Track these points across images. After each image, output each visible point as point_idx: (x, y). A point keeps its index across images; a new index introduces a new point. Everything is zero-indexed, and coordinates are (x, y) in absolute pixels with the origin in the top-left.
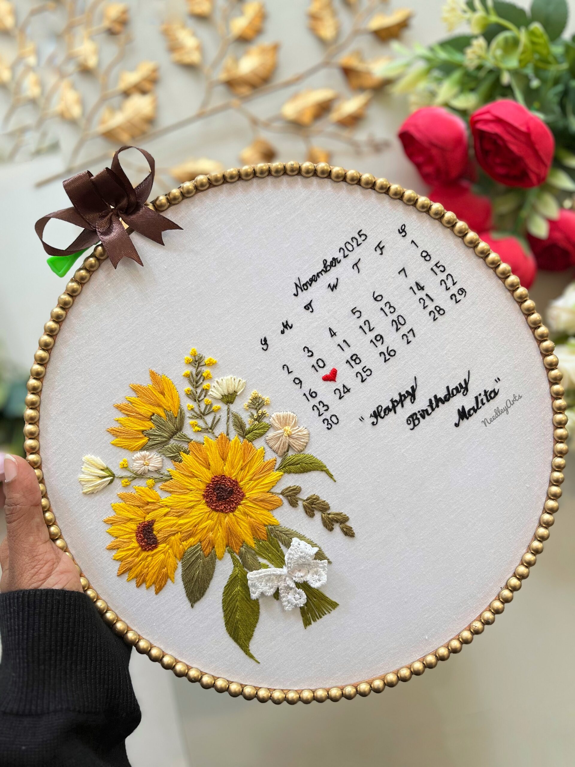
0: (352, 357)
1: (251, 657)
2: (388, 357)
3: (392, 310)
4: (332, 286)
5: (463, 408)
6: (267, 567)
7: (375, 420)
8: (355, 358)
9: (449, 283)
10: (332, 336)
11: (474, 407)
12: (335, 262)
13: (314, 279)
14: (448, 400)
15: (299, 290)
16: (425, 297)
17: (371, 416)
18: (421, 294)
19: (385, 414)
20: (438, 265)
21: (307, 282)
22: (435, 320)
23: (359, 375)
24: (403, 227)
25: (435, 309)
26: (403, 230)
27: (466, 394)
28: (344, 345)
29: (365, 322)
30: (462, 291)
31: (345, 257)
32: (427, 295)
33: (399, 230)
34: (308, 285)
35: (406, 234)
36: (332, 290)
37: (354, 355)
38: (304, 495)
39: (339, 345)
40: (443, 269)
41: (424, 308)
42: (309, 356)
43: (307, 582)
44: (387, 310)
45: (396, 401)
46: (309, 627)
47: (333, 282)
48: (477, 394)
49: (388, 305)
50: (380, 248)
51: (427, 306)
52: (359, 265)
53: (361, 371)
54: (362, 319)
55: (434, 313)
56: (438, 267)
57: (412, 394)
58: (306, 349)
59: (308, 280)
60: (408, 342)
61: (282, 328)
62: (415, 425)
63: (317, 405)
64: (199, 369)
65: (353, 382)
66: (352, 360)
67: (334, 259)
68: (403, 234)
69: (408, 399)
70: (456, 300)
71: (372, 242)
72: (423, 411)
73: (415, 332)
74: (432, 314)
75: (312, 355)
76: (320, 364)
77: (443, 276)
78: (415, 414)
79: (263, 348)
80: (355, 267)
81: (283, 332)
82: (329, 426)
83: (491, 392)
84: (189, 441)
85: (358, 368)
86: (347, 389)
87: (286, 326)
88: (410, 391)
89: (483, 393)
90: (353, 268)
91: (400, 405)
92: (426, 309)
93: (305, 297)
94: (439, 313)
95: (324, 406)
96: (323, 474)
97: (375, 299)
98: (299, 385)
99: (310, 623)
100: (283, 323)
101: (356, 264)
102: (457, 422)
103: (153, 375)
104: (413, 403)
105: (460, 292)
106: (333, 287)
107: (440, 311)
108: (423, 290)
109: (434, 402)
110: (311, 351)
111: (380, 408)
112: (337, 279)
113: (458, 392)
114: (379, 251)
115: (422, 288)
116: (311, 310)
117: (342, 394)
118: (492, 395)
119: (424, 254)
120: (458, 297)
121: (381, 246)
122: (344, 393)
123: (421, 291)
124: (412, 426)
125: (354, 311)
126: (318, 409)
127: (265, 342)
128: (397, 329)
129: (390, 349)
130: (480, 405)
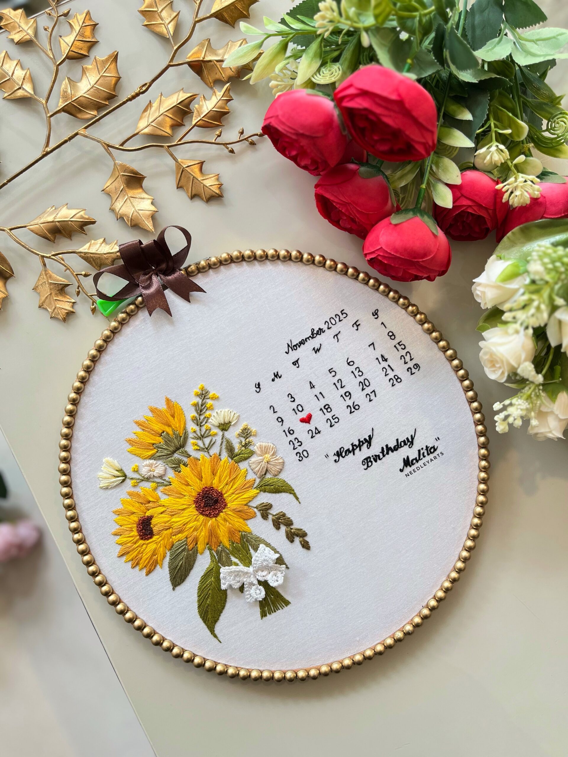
0: (325, 406)
1: (215, 636)
2: (353, 410)
3: (360, 374)
4: (316, 349)
5: (408, 457)
6: (237, 565)
7: (337, 458)
8: (327, 407)
9: (408, 358)
10: (311, 388)
11: (416, 458)
12: (320, 331)
13: (302, 342)
14: (397, 450)
15: (290, 349)
16: (387, 367)
17: (335, 454)
18: (384, 364)
19: (346, 455)
20: (400, 344)
21: (297, 344)
22: (393, 386)
23: (329, 421)
24: (376, 311)
25: (394, 377)
26: (376, 314)
27: (411, 447)
28: (320, 396)
29: (338, 380)
30: (417, 366)
31: (328, 328)
32: (389, 366)
33: (373, 313)
34: (298, 346)
35: (378, 317)
36: (316, 352)
37: (327, 405)
38: (274, 511)
39: (316, 396)
40: (403, 347)
41: (386, 375)
42: (291, 401)
43: (267, 581)
44: (356, 373)
45: (355, 445)
46: (264, 618)
47: (317, 346)
48: (420, 448)
49: (358, 370)
50: (357, 325)
51: (388, 374)
52: (339, 336)
53: (331, 419)
54: (337, 378)
55: (393, 380)
56: (400, 345)
57: (369, 441)
58: (290, 396)
59: (298, 342)
60: (370, 401)
61: (273, 377)
62: (368, 466)
63: (293, 441)
64: (205, 400)
65: (323, 426)
66: (325, 408)
67: (320, 329)
68: (376, 316)
69: (365, 445)
70: (411, 372)
71: (351, 320)
72: (376, 456)
73: (376, 393)
74: (391, 381)
75: (294, 401)
76: (299, 409)
77: (403, 353)
78: (369, 457)
79: (256, 391)
80: (336, 337)
81: (273, 380)
82: (301, 459)
83: (431, 448)
84: (189, 456)
85: (329, 416)
86: (318, 430)
87: (276, 375)
88: (368, 438)
89: (425, 448)
90: (334, 337)
91: (358, 449)
92: (387, 376)
93: (294, 355)
94: (397, 381)
95: (298, 442)
96: (291, 496)
97: (348, 364)
98: (281, 423)
99: (266, 615)
100: (274, 374)
101: (337, 335)
102: (402, 469)
103: (168, 401)
104: (368, 448)
105: (415, 367)
106: (317, 351)
107: (398, 379)
108: (386, 361)
109: (385, 450)
110: (293, 398)
111: (342, 449)
112: (321, 345)
113: (405, 444)
114: (355, 327)
115: (386, 360)
116: (297, 365)
117: (314, 435)
118: (432, 450)
119: (390, 334)
120: (414, 370)
121: (358, 324)
122: (316, 434)
123: (385, 362)
124: (366, 466)
125: (331, 371)
126: (293, 444)
127: (258, 386)
128: (363, 389)
129: (355, 404)
130: (422, 457)
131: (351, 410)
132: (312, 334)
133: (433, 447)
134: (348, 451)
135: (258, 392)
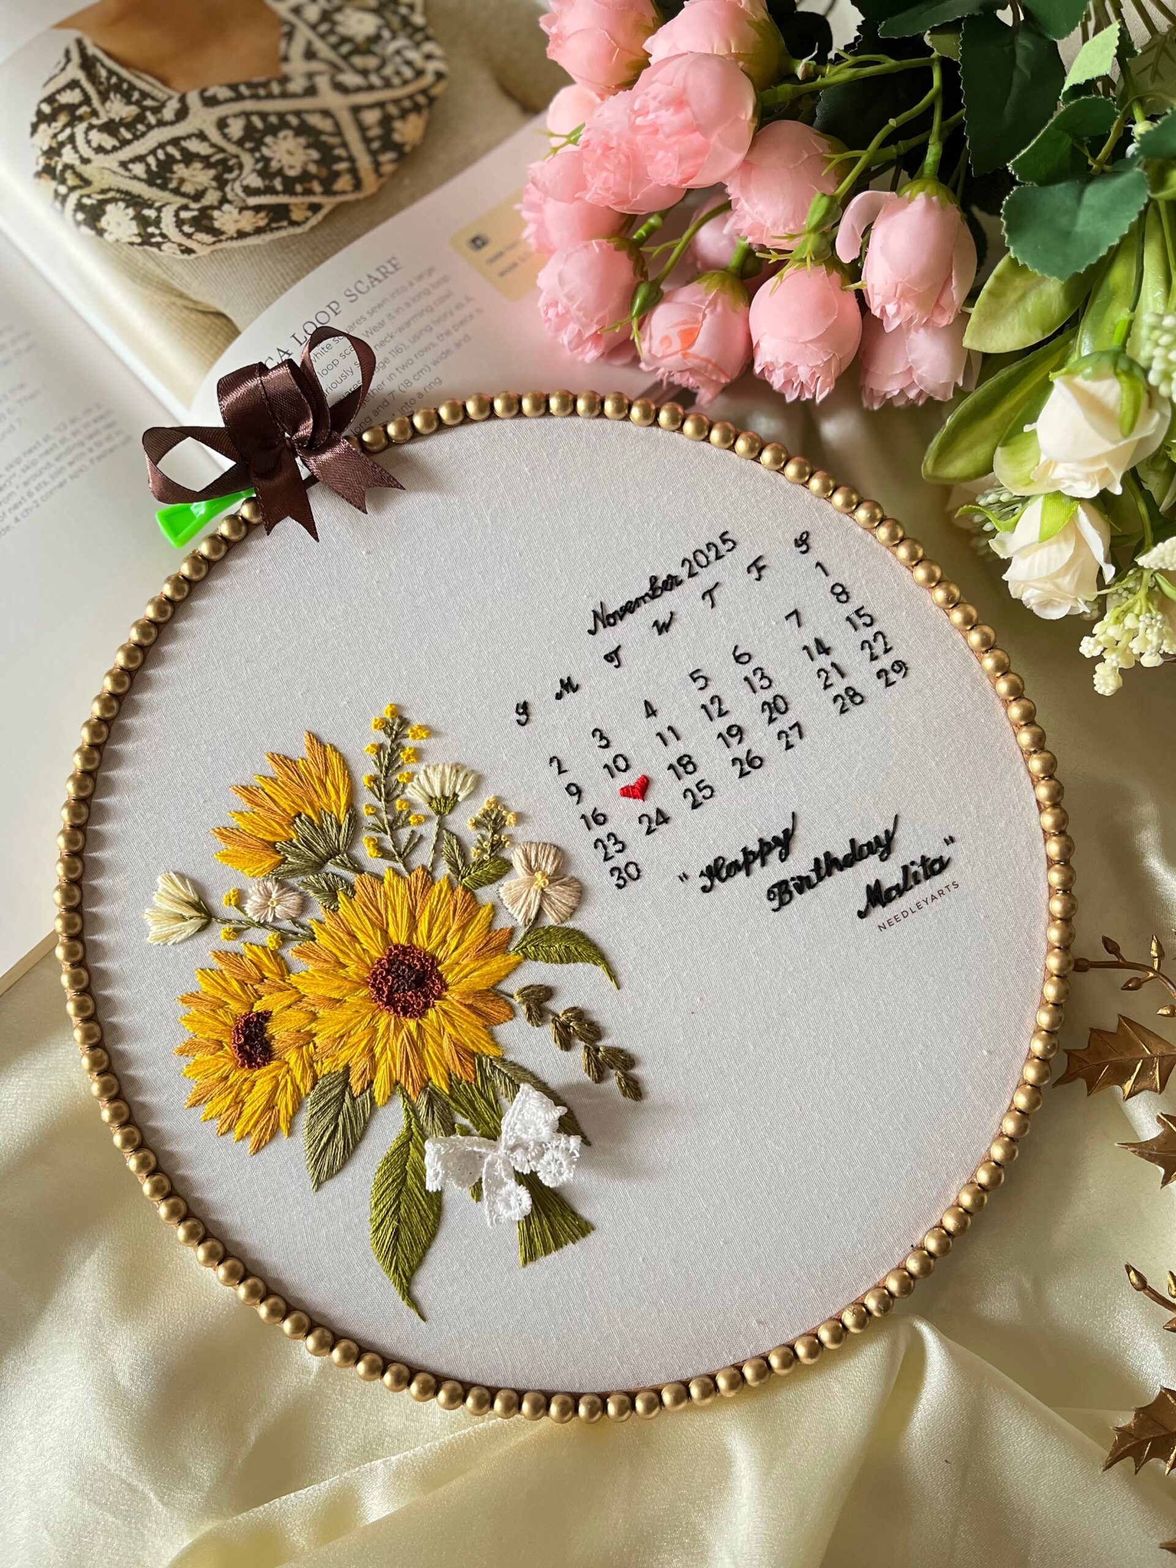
0: (680, 760)
1: (413, 1303)
2: (747, 768)
3: (766, 683)
4: (661, 623)
5: (877, 882)
6: (466, 1132)
7: (709, 883)
8: (684, 764)
9: (879, 648)
10: (648, 716)
11: (898, 885)
12: (672, 582)
13: (630, 608)
14: (851, 865)
15: (600, 624)
16: (829, 668)
17: (702, 874)
18: (823, 661)
19: (729, 875)
20: (862, 613)
21: (616, 612)
22: (842, 711)
23: (689, 794)
24: (805, 536)
25: (847, 692)
26: (805, 542)
27: (886, 858)
28: (669, 735)
29: (713, 698)
30: (900, 666)
31: (691, 575)
32: (833, 665)
33: (796, 540)
34: (618, 617)
35: (808, 548)
36: (660, 632)
37: (685, 756)
38: (559, 1006)
39: (659, 734)
40: (868, 622)
41: (826, 687)
42: (600, 747)
43: (536, 1173)
44: (756, 680)
45: (752, 853)
46: (531, 1265)
47: (664, 618)
48: (907, 862)
49: (759, 673)
50: (757, 567)
51: (831, 685)
52: (715, 594)
53: (696, 790)
54: (710, 692)
55: (843, 699)
56: (861, 617)
58: (598, 734)
59: (617, 608)
60: (789, 746)
61: (558, 689)
62: (782, 904)
63: (605, 839)
64: (399, 739)
65: (675, 806)
66: (681, 765)
67: (669, 576)
68: (804, 548)
69: (776, 852)
70: (887, 680)
71: (744, 556)
72: (800, 878)
73: (803, 730)
74: (840, 701)
75: (607, 746)
76: (620, 764)
77: (868, 634)
78: (785, 882)
79: (518, 721)
80: (708, 598)
81: (559, 696)
82: (621, 882)
83: (935, 861)
84: (359, 870)
86: (663, 816)
87: (568, 686)
88: (781, 836)
89: (919, 861)
90: (703, 597)
92: (829, 690)
93: (609, 638)
94: (852, 701)
95: (616, 842)
96: (598, 971)
97: (737, 659)
98: (576, 798)
99: (534, 1258)
100: (562, 681)
101: (710, 592)
102: (863, 910)
104: (783, 860)
105: (896, 667)
106: (662, 628)
107: (853, 694)
108: (828, 654)
109: (823, 865)
110: (606, 738)
111: (721, 861)
112: (672, 613)
113: (872, 852)
114: (755, 574)
115: (827, 651)
117: (654, 826)
118: (937, 866)
119: (839, 590)
120: (893, 676)
121: (761, 564)
122: (658, 824)
123: (823, 656)
124: (776, 904)
125: (695, 676)
126: (605, 847)
127: (524, 708)
128: (771, 720)
129: (752, 756)
130: (911, 882)
131: (742, 769)
132: (651, 588)
133: (940, 860)
134: (735, 867)
135: (523, 725)
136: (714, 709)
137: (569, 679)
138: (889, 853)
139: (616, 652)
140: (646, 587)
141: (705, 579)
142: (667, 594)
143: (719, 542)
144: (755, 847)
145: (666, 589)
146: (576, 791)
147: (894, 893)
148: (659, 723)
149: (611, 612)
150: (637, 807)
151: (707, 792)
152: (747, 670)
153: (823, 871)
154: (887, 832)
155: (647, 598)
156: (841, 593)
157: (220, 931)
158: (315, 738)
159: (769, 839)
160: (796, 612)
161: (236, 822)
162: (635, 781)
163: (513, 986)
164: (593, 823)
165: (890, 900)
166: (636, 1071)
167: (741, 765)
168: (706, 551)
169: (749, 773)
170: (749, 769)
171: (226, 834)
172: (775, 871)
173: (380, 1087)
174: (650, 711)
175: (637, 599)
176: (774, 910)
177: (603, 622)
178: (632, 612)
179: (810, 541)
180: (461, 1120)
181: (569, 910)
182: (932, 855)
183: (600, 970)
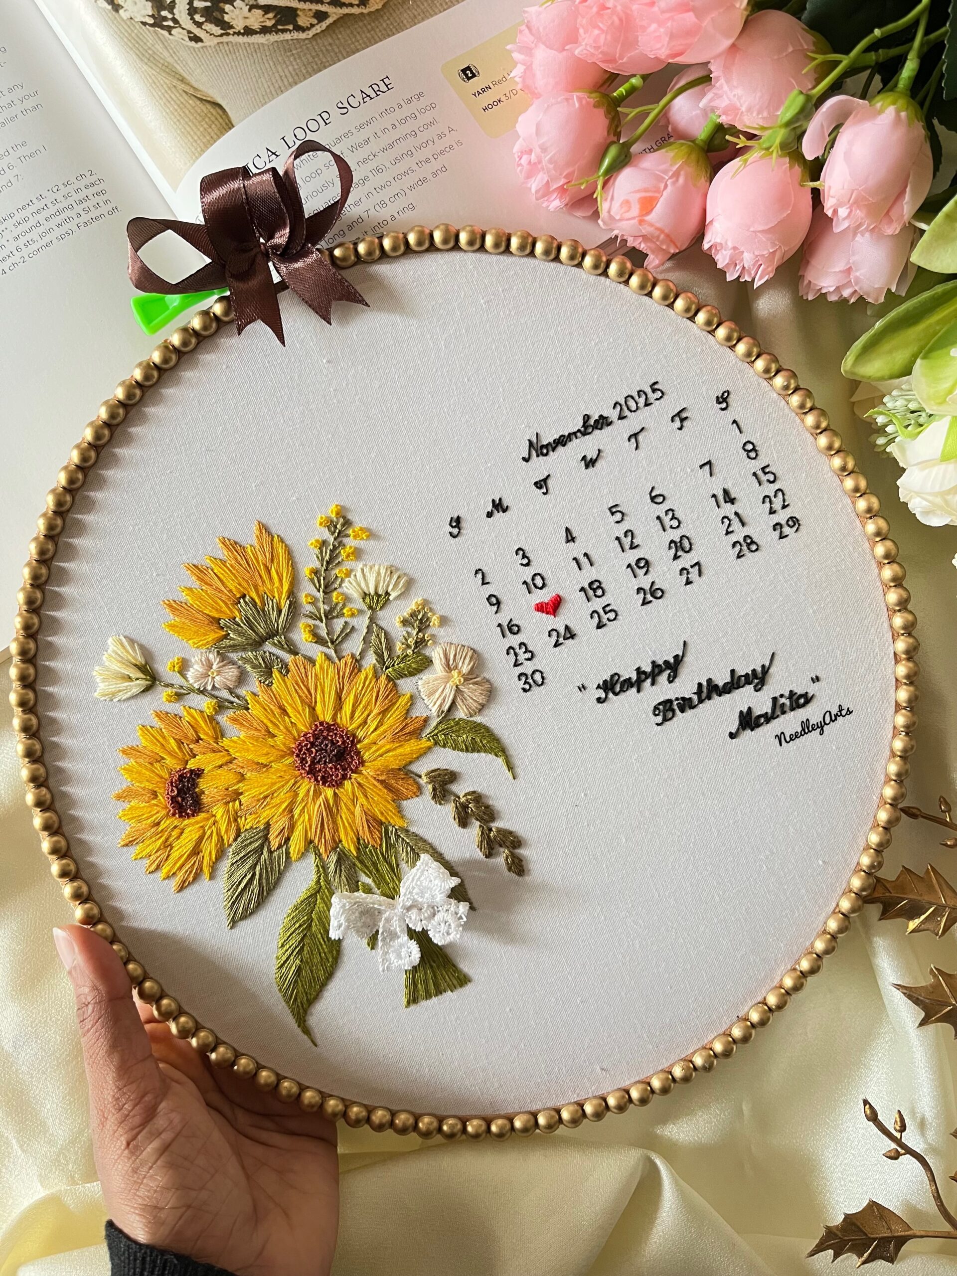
0: (591, 584)
1: (307, 1031)
2: (649, 598)
3: (675, 523)
4: (589, 458)
5: (749, 710)
6: (368, 890)
7: (603, 696)
8: (595, 588)
9: (778, 503)
10: (568, 541)
11: (767, 713)
12: (603, 422)
13: (562, 441)
14: (729, 692)
15: (534, 453)
16: (732, 517)
17: (599, 687)
18: (728, 509)
19: (622, 690)
20: (767, 470)
21: (549, 444)
22: (739, 557)
23: (596, 615)
24: (726, 395)
25: (745, 540)
26: (725, 400)
27: (760, 689)
28: (584, 561)
29: (626, 532)
30: (794, 522)
31: (621, 418)
32: (736, 514)
33: (717, 397)
34: (550, 448)
35: (727, 406)
36: (587, 466)
37: (596, 581)
38: (461, 789)
39: (575, 559)
40: (772, 479)
41: (728, 533)
42: (522, 564)
43: (427, 931)
45: (644, 672)
46: (413, 1007)
47: (591, 454)
48: (777, 695)
49: (670, 514)
51: (732, 532)
52: (640, 438)
53: (601, 611)
54: (625, 526)
55: (741, 545)
56: (765, 473)
57: (673, 667)
58: (521, 553)
59: (551, 441)
60: (688, 582)
61: (490, 508)
62: (665, 720)
63: (517, 647)
64: (340, 539)
65: (584, 625)
66: (591, 588)
67: (601, 416)
68: (724, 405)
69: (665, 675)
70: (781, 532)
71: (670, 406)
72: (683, 699)
73: (702, 569)
74: (738, 547)
75: (528, 565)
76: (537, 582)
77: (770, 489)
78: (670, 701)
79: (451, 534)
80: (633, 440)
81: (490, 515)
82: (527, 687)
83: (801, 696)
84: (294, 652)
85: (598, 604)
86: (570, 632)
87: (499, 506)
88: (672, 661)
89: (787, 694)
90: (629, 440)
91: (649, 681)
92: (729, 536)
93: (540, 466)
94: (749, 549)
95: (526, 651)
96: (498, 761)
97: (653, 499)
98: (495, 608)
99: (416, 1002)
100: (493, 501)
101: (635, 435)
102: (734, 731)
103: (261, 531)
104: (670, 682)
105: (791, 523)
106: (589, 463)
107: (750, 543)
108: (733, 503)
109: (705, 690)
110: (527, 557)
111: (616, 677)
112: (599, 451)
113: (748, 682)
114: (678, 423)
116: (544, 490)
117: (561, 640)
118: (802, 701)
119: (749, 447)
120: (786, 530)
121: (684, 415)
122: (565, 638)
123: (729, 505)
124: (659, 719)
125: (614, 510)
126: (516, 655)
127: (457, 522)
128: (676, 557)
129: (655, 587)
130: (778, 712)
131: (645, 598)
132: (583, 426)
133: (805, 695)
134: (628, 684)
135: (454, 537)
136: (627, 542)
137: (500, 499)
138: (763, 685)
139: (545, 480)
140: (579, 425)
141: (633, 422)
142: (597, 432)
143: (648, 390)
144: (648, 669)
145: (597, 428)
146: (495, 602)
147: (762, 720)
148: (576, 549)
149: (545, 443)
150: (550, 622)
151: (612, 615)
152: (660, 510)
153: (704, 695)
154: (763, 666)
155: (579, 434)
156: (751, 450)
157: (162, 695)
158: (264, 528)
159: (661, 662)
160: (709, 463)
161: (185, 597)
162: (549, 598)
163: (423, 768)
164: (508, 632)
165: (758, 725)
166: (522, 852)
167: (645, 594)
168: (636, 398)
169: (650, 602)
170: (651, 599)
171: (175, 607)
172: (663, 690)
173: (296, 845)
174: (570, 538)
175: (570, 434)
176: (658, 724)
177: (537, 452)
178: (564, 445)
179: (730, 400)
180: (365, 879)
181: (479, 707)
182: (799, 691)
183: (500, 761)
